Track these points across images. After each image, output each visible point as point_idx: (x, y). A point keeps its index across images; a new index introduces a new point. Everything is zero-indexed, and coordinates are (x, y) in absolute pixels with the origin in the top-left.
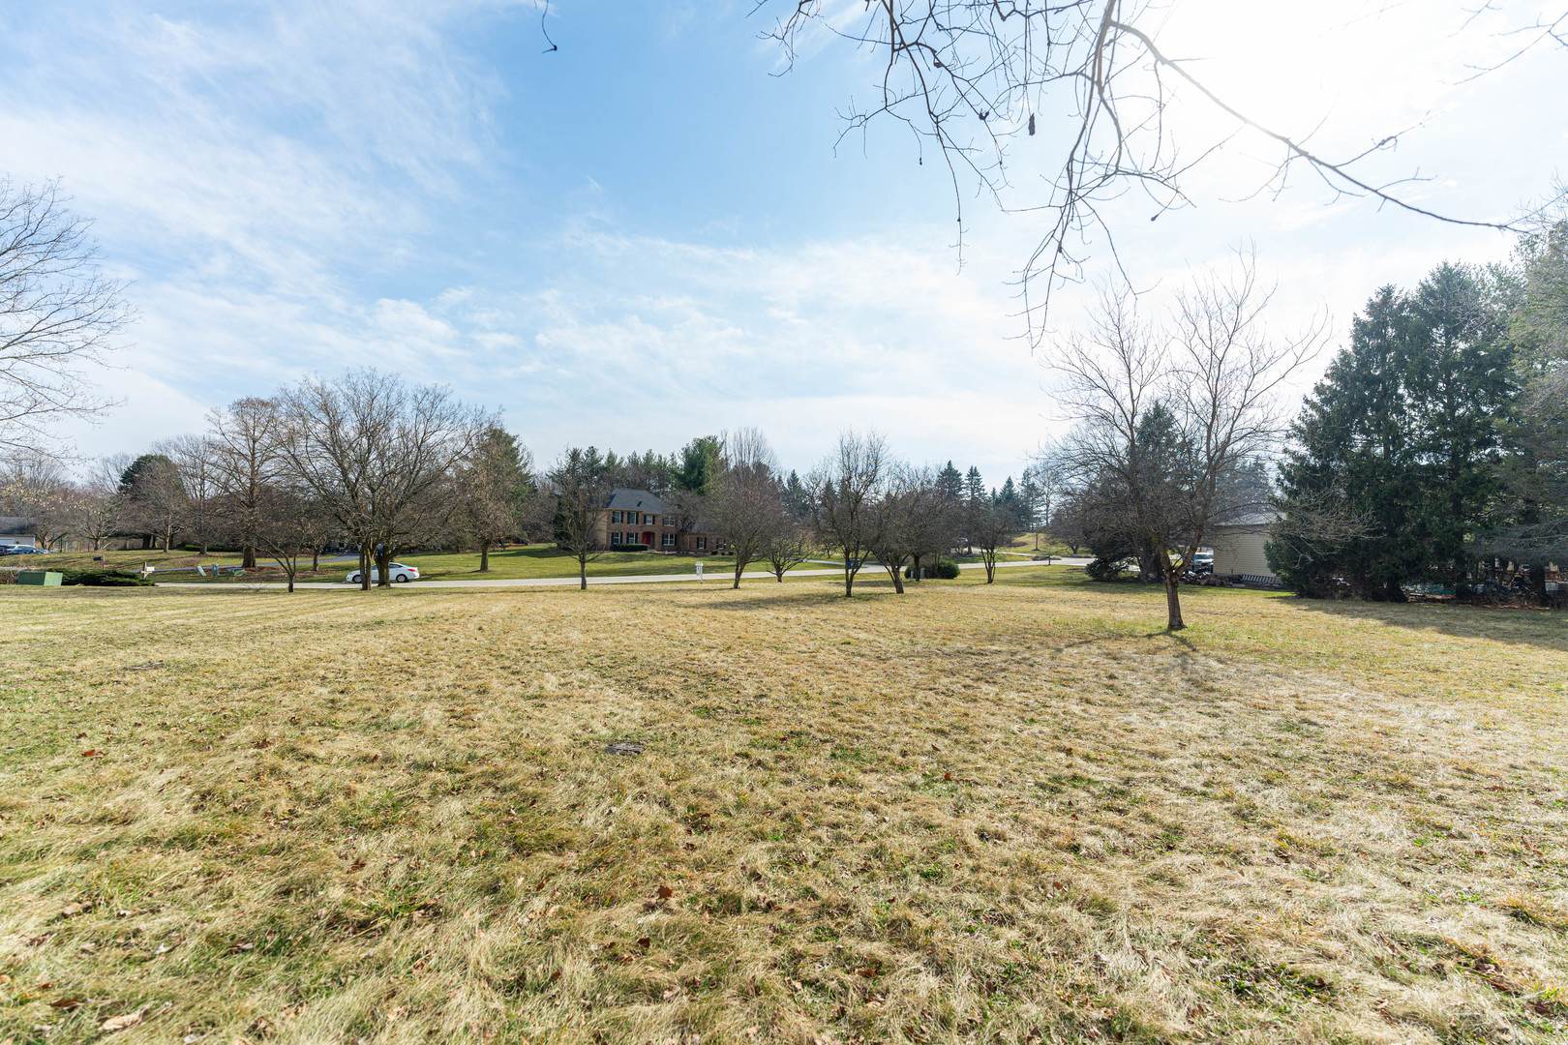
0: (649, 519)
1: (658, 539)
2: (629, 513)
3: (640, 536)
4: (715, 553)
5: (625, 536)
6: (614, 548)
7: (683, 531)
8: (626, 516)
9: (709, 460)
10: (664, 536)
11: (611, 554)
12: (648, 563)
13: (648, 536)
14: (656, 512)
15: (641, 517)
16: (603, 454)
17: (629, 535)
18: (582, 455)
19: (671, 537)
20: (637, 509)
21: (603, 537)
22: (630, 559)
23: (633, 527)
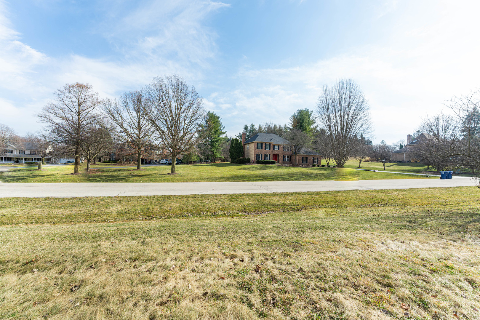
0: (276, 147)
1: (281, 158)
2: (265, 144)
3: (271, 156)
4: (314, 166)
5: (263, 156)
6: (258, 162)
7: (295, 154)
8: (264, 146)
9: (306, 120)
10: (284, 157)
11: (256, 165)
12: (276, 171)
13: (276, 156)
14: (279, 144)
15: (272, 146)
16: (257, 127)
17: (266, 156)
18: (249, 128)
19: (288, 157)
20: (270, 142)
21: (252, 157)
22: (266, 168)
23: (268, 151)
